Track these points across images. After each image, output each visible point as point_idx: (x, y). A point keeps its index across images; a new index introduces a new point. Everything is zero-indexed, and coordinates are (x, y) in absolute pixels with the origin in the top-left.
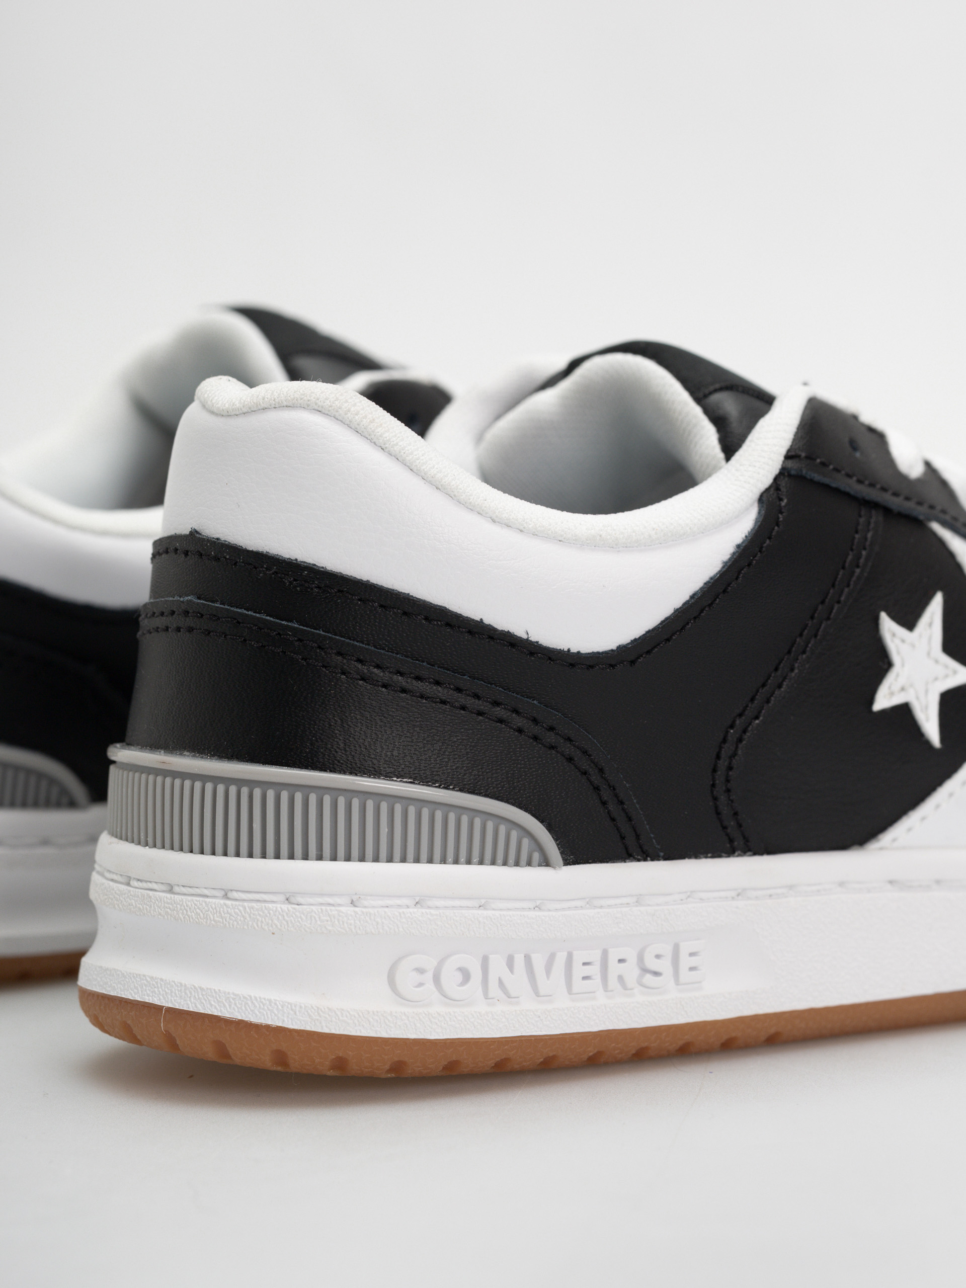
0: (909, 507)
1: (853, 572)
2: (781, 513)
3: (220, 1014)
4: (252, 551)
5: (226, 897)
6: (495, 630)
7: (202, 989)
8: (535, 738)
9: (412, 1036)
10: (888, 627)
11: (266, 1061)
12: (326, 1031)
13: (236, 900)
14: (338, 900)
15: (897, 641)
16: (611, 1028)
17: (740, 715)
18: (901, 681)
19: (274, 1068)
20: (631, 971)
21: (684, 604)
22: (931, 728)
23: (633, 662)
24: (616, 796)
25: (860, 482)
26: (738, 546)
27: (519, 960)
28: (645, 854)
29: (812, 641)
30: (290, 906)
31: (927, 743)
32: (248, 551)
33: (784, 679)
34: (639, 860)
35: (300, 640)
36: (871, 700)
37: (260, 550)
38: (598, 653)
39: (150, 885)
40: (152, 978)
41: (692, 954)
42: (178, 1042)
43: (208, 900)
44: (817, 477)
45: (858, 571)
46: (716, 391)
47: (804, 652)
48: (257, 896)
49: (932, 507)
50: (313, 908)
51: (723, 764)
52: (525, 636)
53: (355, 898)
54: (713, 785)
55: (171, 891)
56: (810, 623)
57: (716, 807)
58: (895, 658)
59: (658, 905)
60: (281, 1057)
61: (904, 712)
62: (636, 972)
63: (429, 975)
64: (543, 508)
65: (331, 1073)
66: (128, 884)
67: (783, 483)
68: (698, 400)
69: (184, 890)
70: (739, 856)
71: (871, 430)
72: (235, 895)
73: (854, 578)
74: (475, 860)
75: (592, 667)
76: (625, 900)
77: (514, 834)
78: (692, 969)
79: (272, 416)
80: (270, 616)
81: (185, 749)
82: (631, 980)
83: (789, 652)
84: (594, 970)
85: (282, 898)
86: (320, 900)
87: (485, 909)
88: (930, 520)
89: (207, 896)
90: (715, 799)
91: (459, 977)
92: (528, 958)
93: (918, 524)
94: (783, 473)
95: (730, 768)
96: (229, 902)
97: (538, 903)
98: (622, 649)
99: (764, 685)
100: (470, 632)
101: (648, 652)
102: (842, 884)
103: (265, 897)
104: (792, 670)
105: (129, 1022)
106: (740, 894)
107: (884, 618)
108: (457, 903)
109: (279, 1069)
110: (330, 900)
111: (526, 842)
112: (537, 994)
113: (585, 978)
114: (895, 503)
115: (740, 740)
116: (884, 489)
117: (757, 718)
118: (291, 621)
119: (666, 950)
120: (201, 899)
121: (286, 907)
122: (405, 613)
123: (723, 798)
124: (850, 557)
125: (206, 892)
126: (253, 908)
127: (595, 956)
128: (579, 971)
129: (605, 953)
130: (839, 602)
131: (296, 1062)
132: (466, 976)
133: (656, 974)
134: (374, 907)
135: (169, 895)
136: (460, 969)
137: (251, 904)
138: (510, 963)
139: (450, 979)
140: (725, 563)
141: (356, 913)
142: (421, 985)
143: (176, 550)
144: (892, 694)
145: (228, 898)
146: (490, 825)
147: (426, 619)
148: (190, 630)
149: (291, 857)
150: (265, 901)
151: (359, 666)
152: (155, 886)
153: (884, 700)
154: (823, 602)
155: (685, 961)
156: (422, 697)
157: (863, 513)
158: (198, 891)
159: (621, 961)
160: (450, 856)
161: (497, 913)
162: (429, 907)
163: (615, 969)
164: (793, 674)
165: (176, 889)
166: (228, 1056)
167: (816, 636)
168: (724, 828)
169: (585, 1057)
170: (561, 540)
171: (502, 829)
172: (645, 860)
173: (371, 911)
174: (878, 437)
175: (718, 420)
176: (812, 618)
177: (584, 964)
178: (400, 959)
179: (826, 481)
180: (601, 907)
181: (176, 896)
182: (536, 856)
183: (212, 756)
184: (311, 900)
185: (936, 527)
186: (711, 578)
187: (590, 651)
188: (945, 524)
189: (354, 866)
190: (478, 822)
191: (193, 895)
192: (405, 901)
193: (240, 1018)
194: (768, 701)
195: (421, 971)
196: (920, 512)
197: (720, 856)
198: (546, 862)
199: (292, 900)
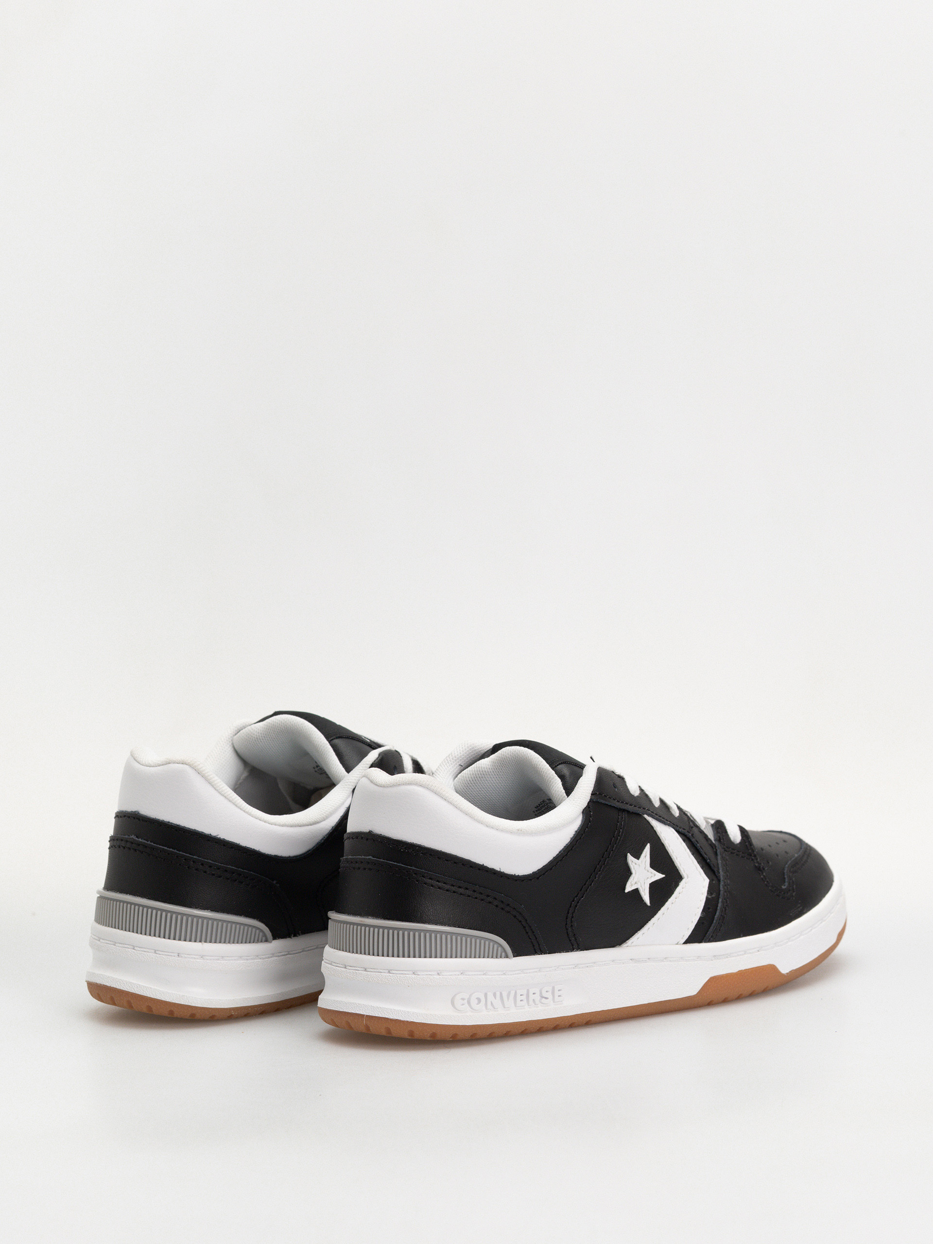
0: (636, 810)
1: (618, 838)
2: (591, 817)
3: (388, 1017)
4: (396, 840)
5: (389, 972)
6: (488, 868)
7: (380, 1008)
8: (502, 909)
9: (461, 1024)
10: (630, 858)
11: (406, 1035)
12: (430, 1023)
13: (393, 974)
14: (433, 973)
15: (634, 864)
16: (531, 1020)
17: (576, 896)
18: (635, 880)
19: (408, 1037)
20: (537, 997)
21: (557, 855)
22: (646, 898)
23: (538, 878)
24: (531, 930)
25: (618, 801)
26: (576, 832)
27: (498, 994)
28: (541, 951)
29: (603, 867)
30: (415, 976)
31: (645, 904)
32: (394, 840)
33: (593, 882)
34: (539, 954)
35: (415, 874)
36: (624, 889)
37: (399, 839)
38: (525, 875)
39: (356, 968)
40: (359, 1004)
41: (559, 990)
42: (371, 1028)
43: (382, 974)
44: (603, 802)
45: (619, 837)
46: (559, 764)
47: (600, 871)
48: (402, 972)
49: (644, 809)
50: (424, 976)
51: (570, 915)
52: (499, 870)
53: (439, 972)
54: (566, 924)
55: (366, 970)
56: (602, 859)
57: (567, 933)
58: (633, 871)
59: (547, 971)
60: (411, 1033)
61: (636, 892)
62: (539, 997)
63: (466, 1001)
64: (504, 819)
65: (429, 1039)
66: (345, 968)
67: (590, 804)
68: (553, 768)
69: (372, 970)
70: (576, 951)
71: (619, 776)
72: (393, 972)
73: (618, 841)
74: (477, 956)
75: (523, 881)
76: (535, 970)
77: (496, 946)
78: (559, 996)
79: (403, 787)
80: (404, 864)
81: (369, 916)
82: (537, 1002)
83: (594, 871)
84: (524, 997)
85: (411, 972)
86: (426, 973)
87: (486, 975)
88: (644, 814)
89: (381, 972)
90: (567, 929)
91: (476, 1001)
92: (501, 994)
93: (639, 815)
94: (591, 801)
95: (572, 917)
96: (391, 975)
97: (504, 972)
98: (534, 873)
99: (585, 885)
100: (479, 869)
101: (544, 874)
102: (613, 961)
103: (406, 972)
104: (595, 878)
105: (350, 1021)
106: (576, 966)
107: (629, 856)
108: (476, 973)
109: (410, 1038)
110: (430, 973)
111: (500, 949)
112: (505, 1008)
113: (521, 1001)
114: (631, 808)
115: (576, 906)
116: (627, 803)
117: (582, 897)
118: (412, 866)
119: (550, 989)
120: (379, 973)
121: (413, 976)
122: (455, 863)
123: (570, 929)
124: (616, 832)
125: (381, 971)
126: (401, 977)
127: (524, 992)
128: (519, 998)
129: (528, 991)
130: (612, 850)
131: (417, 1035)
132: (479, 1000)
133: (546, 998)
134: (446, 975)
135: (365, 972)
136: (477, 998)
137: (400, 975)
138: (495, 995)
139: (474, 1002)
140: (572, 838)
141: (440, 978)
142: (463, 1005)
143: (362, 838)
144: (632, 885)
145: (390, 973)
146: (487, 943)
147: (463, 864)
148: (370, 869)
149: (414, 957)
150: (405, 974)
151: (438, 883)
152: (358, 969)
153: (629, 888)
154: (606, 851)
155: (557, 993)
156: (461, 894)
157: (620, 814)
158: (378, 970)
159: (534, 994)
160: (473, 955)
161: (490, 977)
162: (466, 975)
163: (532, 997)
164: (596, 880)
165: (368, 970)
166: (391, 1034)
167: (604, 864)
168: (570, 940)
169: (520, 1031)
170: (511, 832)
171: (491, 944)
172: (542, 954)
173: (445, 977)
174: (621, 779)
175: (562, 777)
176: (603, 857)
177: (521, 995)
178: (456, 995)
179: (607, 803)
180: (527, 973)
181: (368, 973)
182: (503, 954)
183: (381, 918)
184: (422, 973)
185: (646, 816)
186: (567, 845)
187: (522, 874)
188: (649, 815)
189: (438, 960)
190: (483, 942)
191: (375, 972)
192: (458, 973)
193: (396, 1018)
194: (587, 890)
195: (463, 999)
196: (640, 811)
197: (568, 952)
198: (507, 957)
199: (416, 973)
